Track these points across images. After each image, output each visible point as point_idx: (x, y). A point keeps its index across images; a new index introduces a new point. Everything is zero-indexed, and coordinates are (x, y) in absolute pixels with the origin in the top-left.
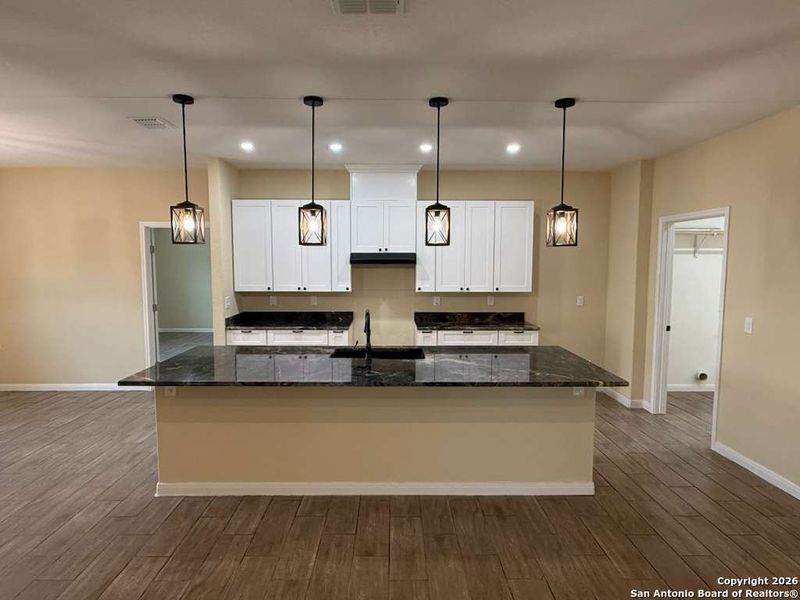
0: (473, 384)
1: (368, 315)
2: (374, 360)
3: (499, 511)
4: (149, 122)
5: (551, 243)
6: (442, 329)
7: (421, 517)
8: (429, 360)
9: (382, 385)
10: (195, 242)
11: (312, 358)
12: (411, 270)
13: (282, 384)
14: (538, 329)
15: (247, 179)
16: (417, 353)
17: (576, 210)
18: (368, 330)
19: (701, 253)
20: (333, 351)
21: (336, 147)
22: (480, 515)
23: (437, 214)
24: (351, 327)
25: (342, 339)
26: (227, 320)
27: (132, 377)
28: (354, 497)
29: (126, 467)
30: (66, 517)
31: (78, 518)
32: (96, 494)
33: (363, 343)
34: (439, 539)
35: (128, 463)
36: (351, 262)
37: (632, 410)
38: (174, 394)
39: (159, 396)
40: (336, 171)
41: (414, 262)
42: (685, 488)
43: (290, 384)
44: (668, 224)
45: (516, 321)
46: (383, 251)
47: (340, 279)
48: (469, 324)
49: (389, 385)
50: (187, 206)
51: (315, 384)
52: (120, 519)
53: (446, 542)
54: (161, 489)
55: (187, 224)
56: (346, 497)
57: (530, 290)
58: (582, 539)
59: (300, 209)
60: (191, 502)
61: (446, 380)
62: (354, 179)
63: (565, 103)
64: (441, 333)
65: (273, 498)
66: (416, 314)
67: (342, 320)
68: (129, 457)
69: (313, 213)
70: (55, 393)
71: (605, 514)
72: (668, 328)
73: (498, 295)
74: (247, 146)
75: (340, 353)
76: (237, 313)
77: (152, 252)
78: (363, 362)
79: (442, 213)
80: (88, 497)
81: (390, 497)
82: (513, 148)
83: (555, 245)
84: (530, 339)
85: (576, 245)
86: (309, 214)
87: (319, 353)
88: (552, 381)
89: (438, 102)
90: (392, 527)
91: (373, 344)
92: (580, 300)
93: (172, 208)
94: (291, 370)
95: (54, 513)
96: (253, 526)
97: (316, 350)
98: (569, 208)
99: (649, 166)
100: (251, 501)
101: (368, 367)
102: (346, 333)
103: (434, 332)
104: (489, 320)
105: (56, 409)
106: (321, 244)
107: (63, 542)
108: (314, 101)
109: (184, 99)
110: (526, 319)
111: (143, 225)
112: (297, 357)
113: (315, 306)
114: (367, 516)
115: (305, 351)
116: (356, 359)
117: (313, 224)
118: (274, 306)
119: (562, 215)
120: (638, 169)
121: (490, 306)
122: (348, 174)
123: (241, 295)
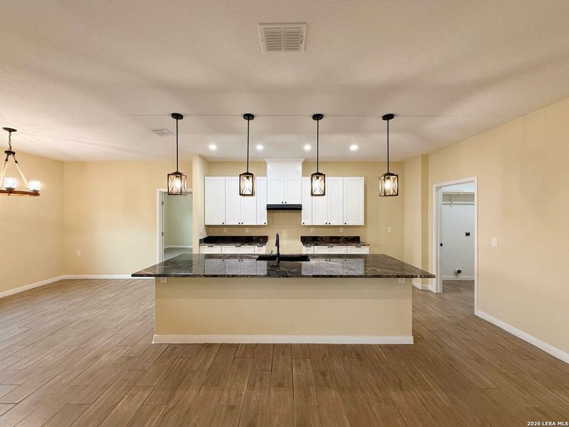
0: (342, 276)
1: (278, 236)
2: (281, 262)
3: (358, 355)
4: (160, 132)
5: (383, 194)
6: (316, 245)
7: (310, 358)
8: (313, 262)
9: (287, 277)
10: (181, 194)
11: (246, 261)
12: (299, 214)
13: (228, 276)
14: (368, 245)
15: (213, 165)
16: (305, 258)
17: (397, 176)
18: (277, 244)
19: (454, 204)
20: (257, 257)
21: (260, 147)
22: (346, 358)
23: (318, 178)
24: (267, 244)
25: (262, 250)
26: (200, 240)
27: (140, 271)
28: (270, 344)
29: (139, 324)
30: (97, 357)
31: (105, 358)
32: (118, 341)
33: (275, 252)
34: (323, 374)
35: (140, 321)
36: (267, 209)
37: (422, 290)
38: (166, 281)
39: (157, 282)
40: (259, 162)
41: (301, 209)
42: (468, 340)
43: (233, 276)
44: (438, 188)
45: (355, 240)
46: (284, 203)
47: (262, 218)
48: (330, 243)
49: (292, 277)
50: (177, 174)
51: (247, 276)
52: (129, 358)
53: (328, 377)
54: (157, 339)
55: (177, 184)
56: (265, 344)
57: (363, 224)
58: (413, 376)
59: (240, 175)
60: (173, 348)
61: (325, 274)
62: (269, 167)
63: (388, 117)
64: (316, 247)
65: (222, 345)
66: (302, 237)
67: (262, 240)
68: (141, 317)
69: (248, 178)
70: (108, 280)
71: (423, 357)
72: (441, 245)
73: (345, 227)
74: (213, 147)
75: (261, 258)
76: (206, 236)
77: (163, 204)
78: (275, 263)
79: (320, 178)
80: (113, 344)
81: (291, 344)
82: (354, 148)
83: (385, 195)
84: (364, 251)
85: (397, 195)
86: (245, 178)
87: (250, 258)
88: (389, 274)
89: (318, 117)
90: (294, 366)
91: (281, 253)
92: (389, 229)
93: (168, 175)
94: (234, 267)
95: (90, 355)
96: (209, 365)
97: (248, 257)
98: (393, 175)
99: (425, 158)
100: (208, 346)
101: (278, 266)
102: (264, 247)
103: (312, 247)
104: (341, 240)
105: (106, 289)
106: (252, 195)
107: (92, 375)
108: (249, 117)
109: (177, 116)
110: (361, 240)
111: (158, 190)
112: (237, 260)
113: (247, 233)
114: (278, 358)
115: (242, 257)
116: (271, 262)
117: (247, 184)
118: (226, 233)
119: (389, 178)
120: (420, 160)
121: (341, 233)
122: (265, 164)
123: (208, 227)
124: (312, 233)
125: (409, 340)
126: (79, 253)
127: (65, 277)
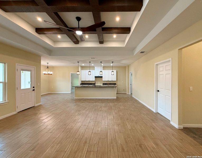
12: (102, 78)
15: (83, 68)
21: (93, 65)
36: (95, 77)
39: (75, 88)
44: (130, 73)
46: (99, 76)
47: (94, 79)
50: (78, 71)
59: (88, 71)
62: (95, 67)
66: (103, 83)
67: (94, 84)
72: (131, 84)
73: (112, 81)
74: (83, 65)
76: (81, 83)
92: (123, 82)
99: (128, 66)
109: (78, 62)
110: (116, 84)
111: (70, 73)
113: (91, 83)
117: (90, 73)
118: (86, 83)
121: (112, 83)
122: (94, 67)
123: (82, 81)
124: (105, 83)
125: (116, 98)
126: (52, 87)
127: (49, 93)
